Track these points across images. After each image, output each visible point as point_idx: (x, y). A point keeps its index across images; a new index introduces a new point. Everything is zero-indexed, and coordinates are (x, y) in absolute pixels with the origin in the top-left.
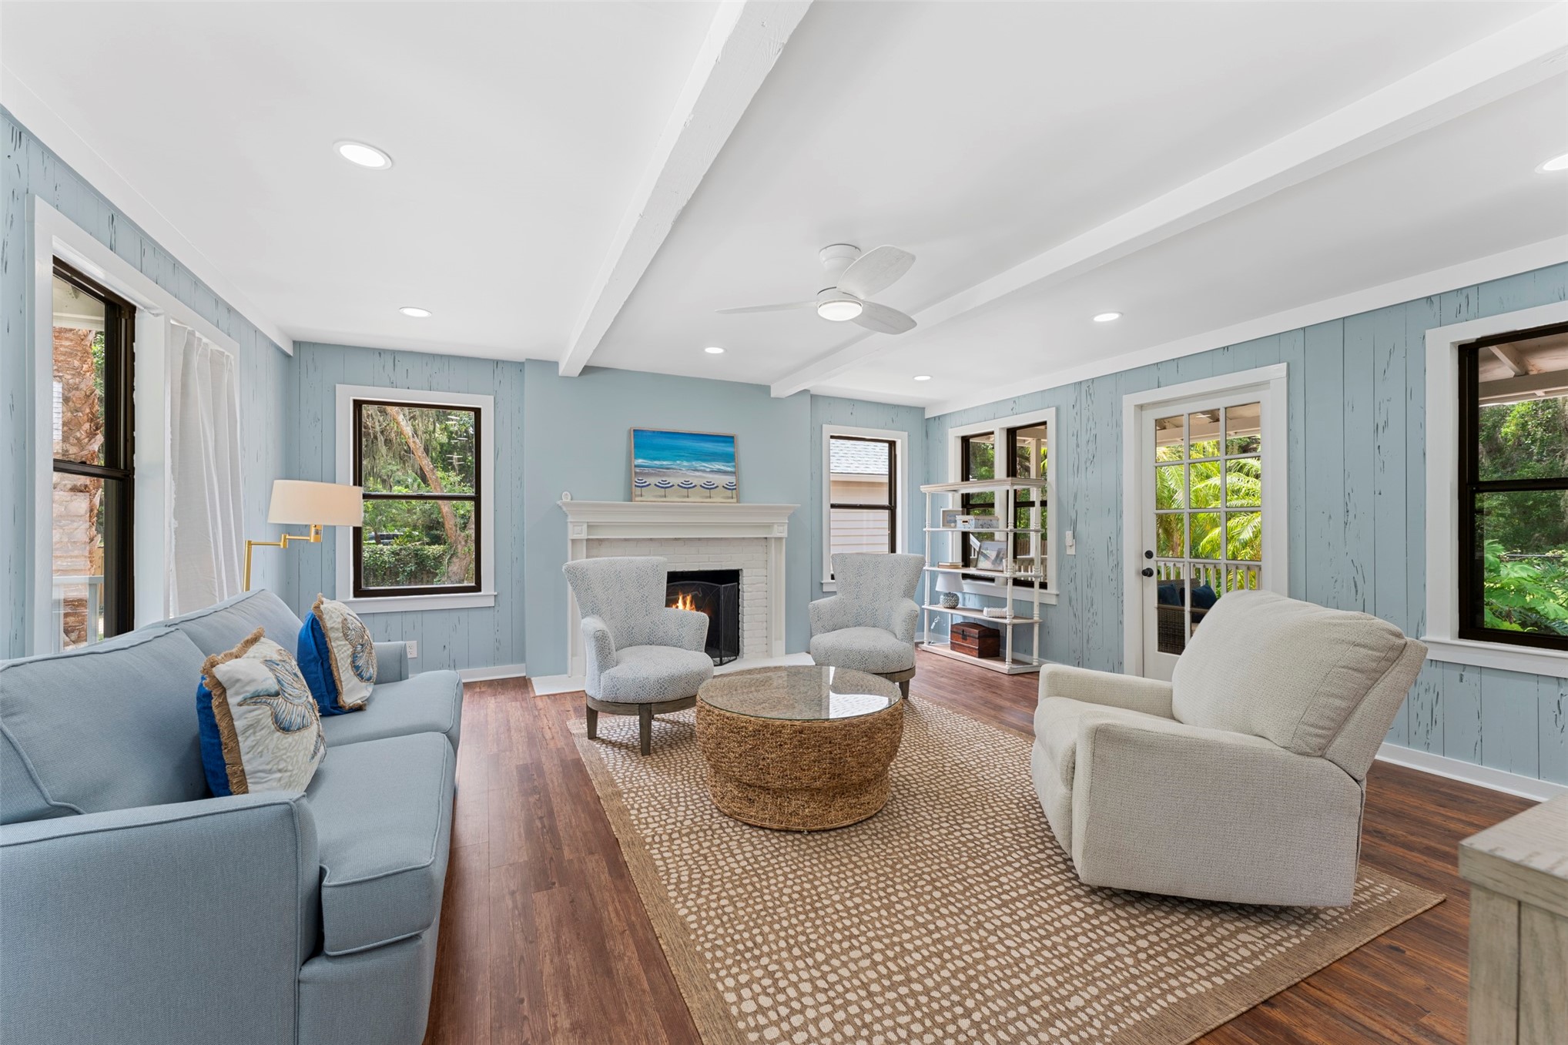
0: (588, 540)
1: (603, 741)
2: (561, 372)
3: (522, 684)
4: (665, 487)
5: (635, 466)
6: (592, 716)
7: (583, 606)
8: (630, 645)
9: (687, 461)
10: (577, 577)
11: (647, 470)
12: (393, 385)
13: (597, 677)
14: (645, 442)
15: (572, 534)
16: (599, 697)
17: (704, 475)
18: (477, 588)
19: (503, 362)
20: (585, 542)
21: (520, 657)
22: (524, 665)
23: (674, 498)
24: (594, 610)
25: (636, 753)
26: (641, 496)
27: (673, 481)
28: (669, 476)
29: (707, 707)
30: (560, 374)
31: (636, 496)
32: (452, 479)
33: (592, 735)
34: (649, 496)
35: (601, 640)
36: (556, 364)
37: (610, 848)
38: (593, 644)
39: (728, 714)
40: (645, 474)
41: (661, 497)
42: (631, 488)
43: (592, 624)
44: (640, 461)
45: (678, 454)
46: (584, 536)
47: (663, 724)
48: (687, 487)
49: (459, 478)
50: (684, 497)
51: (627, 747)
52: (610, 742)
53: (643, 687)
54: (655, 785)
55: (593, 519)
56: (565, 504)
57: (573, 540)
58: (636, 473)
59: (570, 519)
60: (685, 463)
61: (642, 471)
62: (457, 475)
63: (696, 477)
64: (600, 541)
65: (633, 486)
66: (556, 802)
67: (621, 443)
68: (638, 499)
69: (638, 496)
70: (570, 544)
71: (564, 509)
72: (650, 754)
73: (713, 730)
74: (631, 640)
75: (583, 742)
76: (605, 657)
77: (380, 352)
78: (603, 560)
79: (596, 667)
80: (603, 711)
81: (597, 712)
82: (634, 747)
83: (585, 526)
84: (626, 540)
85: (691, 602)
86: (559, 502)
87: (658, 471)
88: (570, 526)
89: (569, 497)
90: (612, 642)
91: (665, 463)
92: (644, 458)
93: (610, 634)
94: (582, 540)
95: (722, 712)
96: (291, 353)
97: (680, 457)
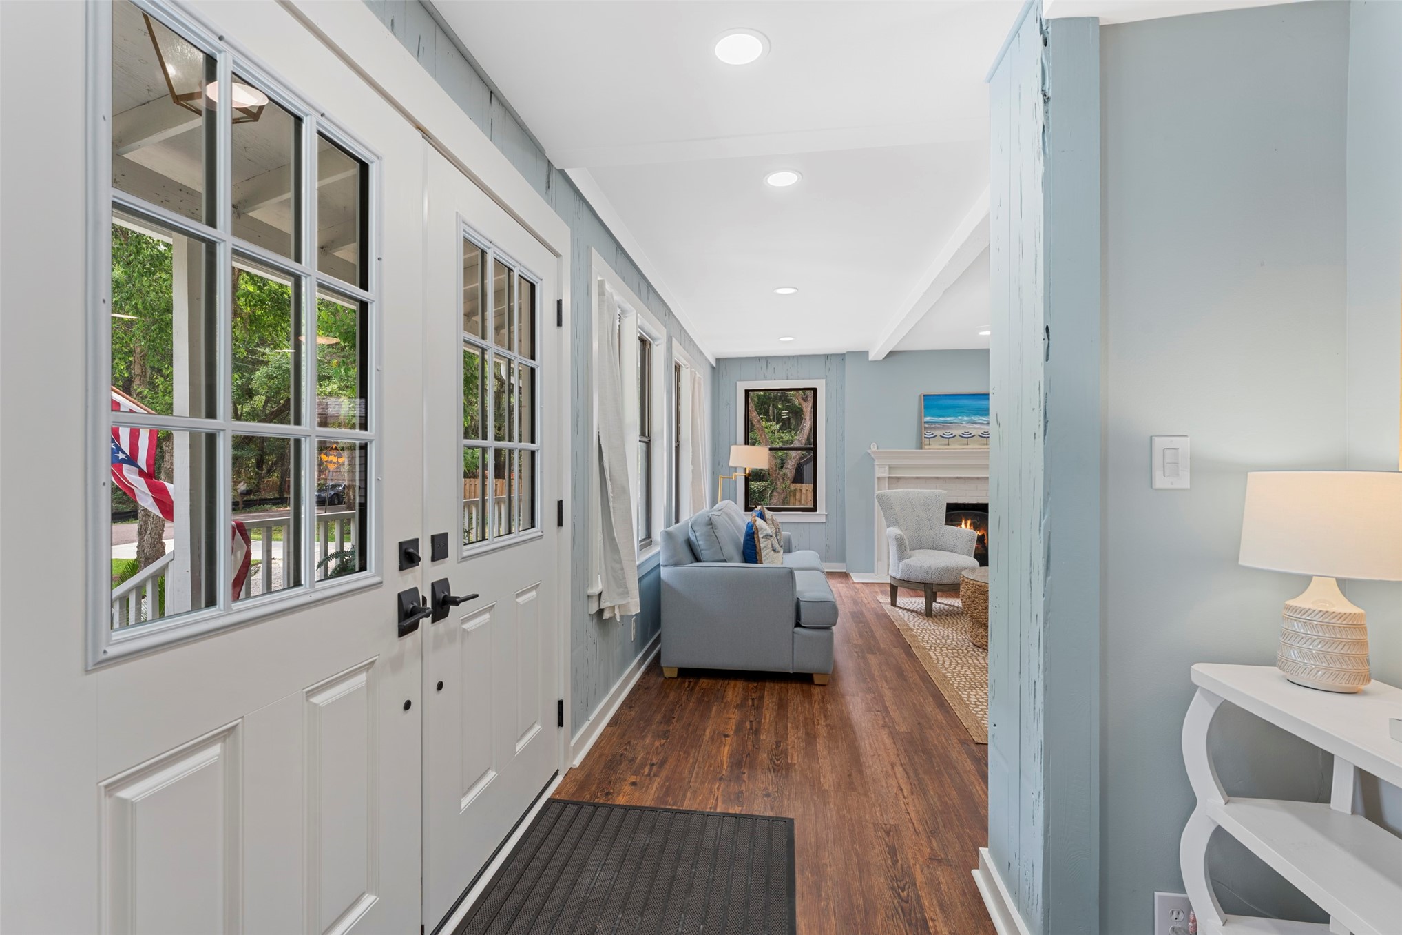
0: (889, 478)
1: (901, 608)
2: (871, 358)
3: (845, 576)
4: (949, 437)
5: (925, 422)
6: (894, 591)
7: (887, 519)
8: (919, 549)
9: (967, 416)
10: (883, 500)
11: (933, 425)
12: (766, 379)
13: (897, 564)
14: (932, 403)
15: (878, 474)
16: (898, 577)
17: (982, 427)
18: (814, 509)
19: (831, 355)
20: (887, 479)
21: (842, 558)
22: (844, 564)
23: (955, 446)
24: (892, 522)
25: (923, 616)
26: (929, 444)
27: (954, 432)
28: (951, 429)
29: (966, 580)
30: (870, 359)
31: (925, 445)
32: (773, 428)
33: (894, 604)
34: (935, 445)
35: (900, 541)
36: (866, 353)
37: (907, 648)
38: (895, 543)
39: (978, 583)
40: (933, 428)
41: (946, 445)
42: (922, 439)
43: (894, 531)
44: (928, 419)
45: (959, 410)
46: (886, 474)
47: (943, 606)
48: (967, 437)
49: (778, 426)
50: (965, 445)
51: (916, 612)
52: (905, 609)
53: (927, 572)
54: (934, 630)
55: (894, 463)
56: (873, 452)
57: (878, 478)
58: (925, 428)
59: (876, 463)
60: (965, 418)
61: (931, 426)
62: (777, 424)
63: (975, 428)
64: (898, 478)
65: (922, 438)
66: (874, 628)
67: (913, 406)
68: (926, 447)
69: (927, 445)
70: (876, 480)
71: (872, 456)
72: (932, 617)
73: (969, 593)
74: (920, 546)
75: (888, 608)
76: (902, 552)
77: (759, 359)
78: (899, 492)
79: (897, 558)
80: (901, 586)
81: (897, 587)
82: (922, 613)
83: (887, 468)
84: (917, 478)
85: (971, 524)
86: (869, 451)
87: (942, 426)
88: (877, 468)
89: (876, 447)
90: (907, 543)
91: (948, 419)
92: (933, 416)
93: (905, 538)
94: (885, 478)
95: (975, 582)
96: (715, 366)
97: (961, 414)
